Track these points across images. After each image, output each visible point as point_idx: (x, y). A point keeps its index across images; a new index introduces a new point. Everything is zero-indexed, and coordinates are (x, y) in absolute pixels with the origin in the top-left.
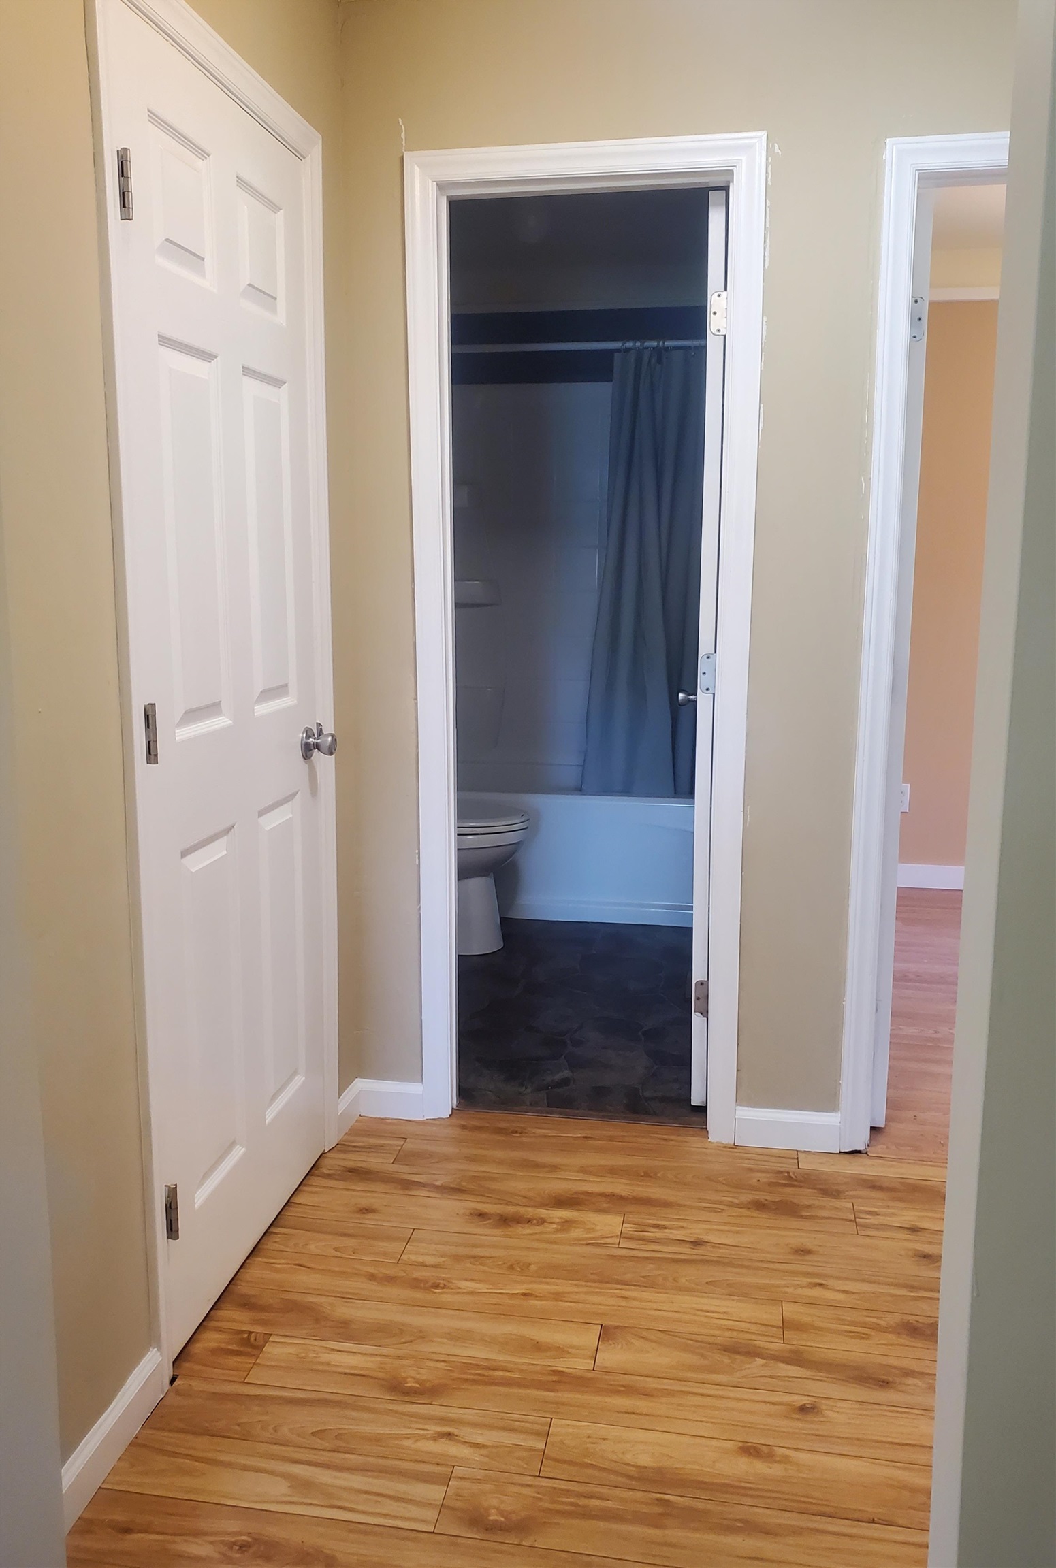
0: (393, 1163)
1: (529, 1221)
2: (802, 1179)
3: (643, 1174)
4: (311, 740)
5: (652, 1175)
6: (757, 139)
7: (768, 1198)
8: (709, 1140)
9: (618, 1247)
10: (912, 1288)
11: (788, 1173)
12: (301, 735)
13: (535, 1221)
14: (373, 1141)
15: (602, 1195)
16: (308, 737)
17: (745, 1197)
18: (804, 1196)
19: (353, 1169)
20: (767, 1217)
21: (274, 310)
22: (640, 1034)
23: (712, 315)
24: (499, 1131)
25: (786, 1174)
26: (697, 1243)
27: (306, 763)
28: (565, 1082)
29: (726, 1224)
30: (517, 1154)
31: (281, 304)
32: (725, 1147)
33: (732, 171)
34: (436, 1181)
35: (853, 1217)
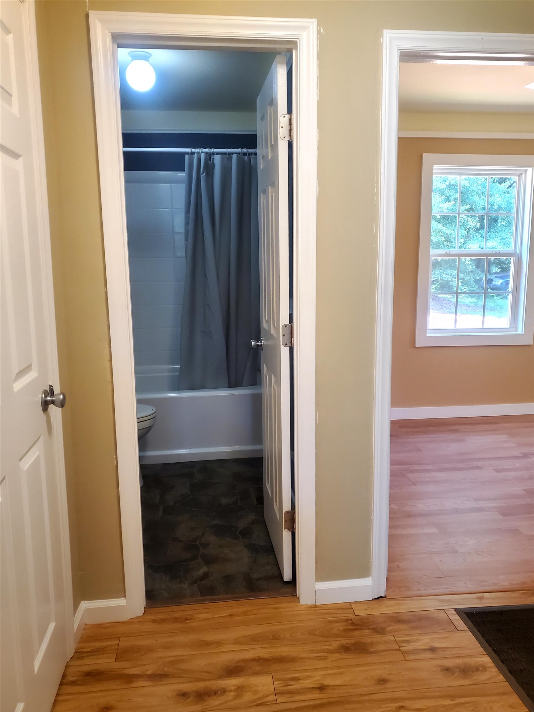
0: (115, 662)
1: (215, 693)
2: (361, 623)
3: (272, 638)
4: (48, 398)
5: (277, 637)
6: (312, 24)
7: (347, 641)
8: (300, 604)
9: (277, 703)
10: (452, 697)
11: (351, 620)
12: (41, 396)
13: (219, 692)
14: (98, 644)
15: (254, 660)
16: (46, 397)
17: (335, 644)
18: (366, 636)
19: (90, 672)
20: (353, 657)
21: (10, 103)
22: (237, 533)
23: (280, 128)
24: (177, 620)
25: (351, 621)
26: (322, 688)
27: (44, 414)
28: (206, 576)
29: (332, 668)
30: (192, 637)
31: (15, 100)
32: (311, 607)
33: (297, 41)
34: (147, 670)
35: (397, 647)
